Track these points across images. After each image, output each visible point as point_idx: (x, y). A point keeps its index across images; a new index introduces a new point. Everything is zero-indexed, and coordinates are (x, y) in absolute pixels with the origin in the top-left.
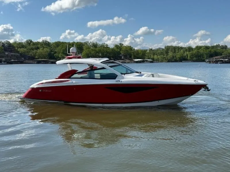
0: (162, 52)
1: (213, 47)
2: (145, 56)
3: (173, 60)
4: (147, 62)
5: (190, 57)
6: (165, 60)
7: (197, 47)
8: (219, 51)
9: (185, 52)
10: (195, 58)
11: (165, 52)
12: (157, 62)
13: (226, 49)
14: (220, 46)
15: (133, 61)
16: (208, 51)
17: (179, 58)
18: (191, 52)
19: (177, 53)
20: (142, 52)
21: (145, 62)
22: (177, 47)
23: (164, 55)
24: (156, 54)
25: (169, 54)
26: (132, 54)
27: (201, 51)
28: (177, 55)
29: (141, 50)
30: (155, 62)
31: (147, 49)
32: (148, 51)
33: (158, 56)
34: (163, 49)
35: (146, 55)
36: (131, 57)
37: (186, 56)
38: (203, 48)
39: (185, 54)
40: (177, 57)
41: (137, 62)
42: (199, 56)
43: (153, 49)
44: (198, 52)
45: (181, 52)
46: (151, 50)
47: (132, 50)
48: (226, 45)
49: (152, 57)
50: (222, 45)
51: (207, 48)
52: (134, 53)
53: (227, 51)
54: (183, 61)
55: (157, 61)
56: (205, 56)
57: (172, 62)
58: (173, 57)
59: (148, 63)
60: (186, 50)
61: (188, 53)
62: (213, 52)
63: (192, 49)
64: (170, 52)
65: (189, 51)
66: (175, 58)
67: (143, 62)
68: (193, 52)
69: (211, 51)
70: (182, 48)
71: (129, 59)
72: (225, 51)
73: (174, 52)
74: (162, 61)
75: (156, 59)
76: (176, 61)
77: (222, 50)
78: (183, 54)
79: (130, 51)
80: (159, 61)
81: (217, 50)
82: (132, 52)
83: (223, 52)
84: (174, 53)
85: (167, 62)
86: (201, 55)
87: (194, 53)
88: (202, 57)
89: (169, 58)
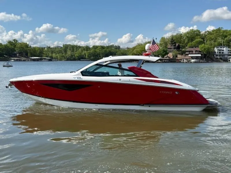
0: (61, 50)
1: (108, 47)
2: (43, 54)
3: (72, 59)
4: (45, 60)
5: (88, 56)
6: (64, 58)
7: (94, 46)
8: (113, 51)
9: (83, 52)
10: (92, 57)
11: (64, 50)
12: (56, 61)
13: (119, 49)
14: (114, 47)
15: (30, 59)
16: (103, 50)
17: (77, 56)
18: (88, 51)
19: (75, 52)
20: (39, 49)
21: (43, 60)
22: (75, 46)
23: (63, 54)
24: (55, 53)
25: (68, 52)
26: (29, 51)
27: (98, 51)
28: (76, 53)
29: (38, 48)
30: (54, 60)
31: (45, 47)
32: (46, 49)
33: (56, 54)
34: (61, 47)
35: (44, 52)
36: (27, 54)
37: (84, 55)
38: (99, 48)
39: (83, 53)
40: (76, 56)
41: (34, 60)
42: (96, 55)
43: (51, 47)
44: (95, 51)
45: (79, 51)
46: (49, 47)
47: (29, 47)
48: (120, 46)
49: (50, 55)
50: (116, 46)
51: (103, 47)
52: (30, 50)
53: (120, 51)
54: (81, 60)
55: (56, 59)
56: (101, 55)
57: (71, 60)
58: (72, 56)
59: (47, 61)
60: (84, 49)
61: (85, 52)
62: (108, 51)
63: (90, 48)
64: (68, 50)
65: (87, 50)
66: (74, 57)
67: (41, 60)
68: (90, 51)
69: (106, 51)
70: (80, 47)
71: (25, 57)
72: (118, 51)
73: (72, 50)
74: (61, 60)
75: (55, 57)
76: (74, 60)
77: (115, 50)
78: (81, 53)
79: (26, 49)
80: (57, 59)
81: (112, 50)
82: (28, 50)
83: (117, 52)
84: (72, 52)
85: (66, 60)
86: (98, 54)
87: (92, 52)
88: (98, 56)
89: (68, 57)
